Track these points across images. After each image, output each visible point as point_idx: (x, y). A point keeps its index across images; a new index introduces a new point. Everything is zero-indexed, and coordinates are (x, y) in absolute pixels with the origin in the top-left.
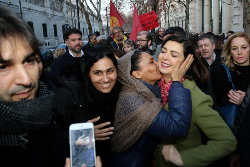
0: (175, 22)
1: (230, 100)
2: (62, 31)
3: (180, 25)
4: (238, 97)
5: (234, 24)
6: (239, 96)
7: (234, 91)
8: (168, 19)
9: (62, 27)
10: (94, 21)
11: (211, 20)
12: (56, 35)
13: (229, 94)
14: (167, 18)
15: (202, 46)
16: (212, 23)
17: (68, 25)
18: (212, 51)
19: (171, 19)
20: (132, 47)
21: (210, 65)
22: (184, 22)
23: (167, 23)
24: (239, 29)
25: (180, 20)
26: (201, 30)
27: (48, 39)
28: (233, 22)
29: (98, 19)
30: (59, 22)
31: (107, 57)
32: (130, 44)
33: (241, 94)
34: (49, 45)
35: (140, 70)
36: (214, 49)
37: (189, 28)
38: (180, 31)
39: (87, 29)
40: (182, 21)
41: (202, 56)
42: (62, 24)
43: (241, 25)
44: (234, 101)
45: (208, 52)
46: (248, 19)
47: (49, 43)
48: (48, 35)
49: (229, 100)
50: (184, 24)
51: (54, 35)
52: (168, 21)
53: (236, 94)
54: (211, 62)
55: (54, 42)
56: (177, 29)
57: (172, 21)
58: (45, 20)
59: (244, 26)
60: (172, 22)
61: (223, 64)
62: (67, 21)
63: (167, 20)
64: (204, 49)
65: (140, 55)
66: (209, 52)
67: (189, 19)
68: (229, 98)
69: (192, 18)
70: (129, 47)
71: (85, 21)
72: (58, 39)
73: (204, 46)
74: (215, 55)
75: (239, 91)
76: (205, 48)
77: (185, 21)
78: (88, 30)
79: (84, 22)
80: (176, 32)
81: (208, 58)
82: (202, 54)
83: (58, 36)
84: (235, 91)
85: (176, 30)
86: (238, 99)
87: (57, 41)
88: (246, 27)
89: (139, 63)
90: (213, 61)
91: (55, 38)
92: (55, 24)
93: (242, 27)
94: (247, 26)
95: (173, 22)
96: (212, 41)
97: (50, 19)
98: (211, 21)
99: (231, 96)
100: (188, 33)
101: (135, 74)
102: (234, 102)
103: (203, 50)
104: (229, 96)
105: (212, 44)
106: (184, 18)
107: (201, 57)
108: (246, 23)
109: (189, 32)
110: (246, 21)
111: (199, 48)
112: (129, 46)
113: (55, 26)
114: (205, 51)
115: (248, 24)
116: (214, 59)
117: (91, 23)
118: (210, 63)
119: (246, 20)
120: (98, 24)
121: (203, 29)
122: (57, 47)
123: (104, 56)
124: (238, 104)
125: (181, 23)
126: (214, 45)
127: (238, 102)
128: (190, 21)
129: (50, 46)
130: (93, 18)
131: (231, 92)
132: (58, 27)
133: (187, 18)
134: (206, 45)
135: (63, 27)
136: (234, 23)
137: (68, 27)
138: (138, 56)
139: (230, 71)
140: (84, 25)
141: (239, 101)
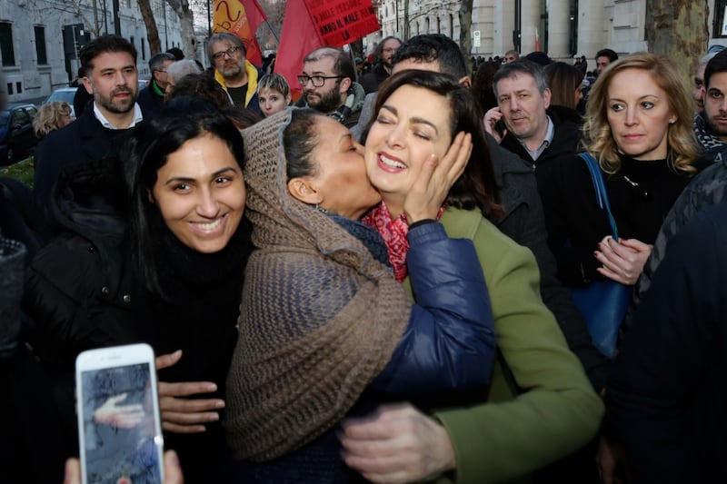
0: (428, 19)
1: (603, 271)
2: (62, 45)
3: (444, 28)
4: (629, 261)
5: (617, 28)
6: (632, 257)
7: (617, 241)
8: (406, 9)
9: (61, 34)
10: (168, 13)
11: (543, 13)
12: (42, 58)
13: (601, 251)
14: (403, 7)
15: (508, 97)
16: (546, 24)
17: (80, 27)
18: (542, 112)
19: (413, 8)
20: (285, 98)
21: (535, 157)
22: (457, 21)
23: (402, 23)
24: (632, 43)
25: (443, 13)
26: (511, 46)
27: (18, 70)
28: (612, 20)
29: (180, 9)
30: (51, 18)
31: (210, 134)
32: (279, 91)
33: (638, 251)
34: (19, 91)
35: (313, 176)
36: (547, 107)
37: (471, 41)
38: (446, 50)
39: (143, 40)
40: (451, 15)
41: (508, 131)
42: (62, 23)
43: (640, 32)
44: (615, 272)
45: (526, 118)
46: (660, 11)
47: (19, 84)
48: (18, 58)
49: (600, 269)
50: (457, 26)
51: (36, 58)
52: (406, 16)
53: (620, 249)
54: (539, 150)
55: (36, 80)
56: (435, 42)
57: (417, 15)
58: (8, 11)
59: (649, 35)
60: (418, 19)
61: (581, 155)
62: (78, 15)
63: (402, 14)
64: (515, 107)
65: (312, 123)
66: (531, 118)
67: (474, 11)
68: (601, 264)
69: (481, 7)
70: (275, 98)
71: (139, 16)
72: (48, 71)
73: (514, 98)
74: (551, 125)
75: (633, 242)
76: (518, 105)
77: (460, 16)
78: (147, 44)
79: (132, 18)
80: (434, 51)
81: (530, 136)
82: (508, 122)
83: (49, 62)
84: (620, 240)
85: (434, 47)
86: (629, 267)
87: (45, 78)
88: (654, 39)
89: (310, 151)
90: (545, 146)
91: (40, 69)
92: (38, 22)
93: (643, 38)
94: (659, 34)
95: (422, 19)
96: (542, 81)
97: (22, 6)
98: (544, 16)
99: (606, 256)
100: (470, 54)
101: (297, 188)
102: (615, 277)
103: (512, 111)
104: (600, 256)
105: (542, 92)
106: (458, 7)
107: (505, 132)
108: (656, 24)
109: (473, 51)
110: (655, 19)
111: (500, 104)
112: (277, 94)
113: (39, 31)
114: (518, 115)
115: (659, 27)
116: (549, 137)
117: (158, 20)
118: (534, 150)
119: (655, 13)
120: (178, 25)
121: (517, 41)
122: (45, 98)
123: (202, 129)
124: (627, 282)
125: (445, 23)
126: (548, 94)
127: (629, 276)
128: (475, 17)
129: (24, 95)
130: (164, 6)
131: (606, 242)
132: (48, 33)
133: (465, 8)
134: (520, 94)
135: (67, 31)
136: (617, 23)
137: (82, 33)
138: (305, 129)
139: (605, 176)
140: (133, 27)
141: (629, 272)
